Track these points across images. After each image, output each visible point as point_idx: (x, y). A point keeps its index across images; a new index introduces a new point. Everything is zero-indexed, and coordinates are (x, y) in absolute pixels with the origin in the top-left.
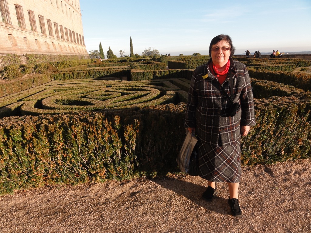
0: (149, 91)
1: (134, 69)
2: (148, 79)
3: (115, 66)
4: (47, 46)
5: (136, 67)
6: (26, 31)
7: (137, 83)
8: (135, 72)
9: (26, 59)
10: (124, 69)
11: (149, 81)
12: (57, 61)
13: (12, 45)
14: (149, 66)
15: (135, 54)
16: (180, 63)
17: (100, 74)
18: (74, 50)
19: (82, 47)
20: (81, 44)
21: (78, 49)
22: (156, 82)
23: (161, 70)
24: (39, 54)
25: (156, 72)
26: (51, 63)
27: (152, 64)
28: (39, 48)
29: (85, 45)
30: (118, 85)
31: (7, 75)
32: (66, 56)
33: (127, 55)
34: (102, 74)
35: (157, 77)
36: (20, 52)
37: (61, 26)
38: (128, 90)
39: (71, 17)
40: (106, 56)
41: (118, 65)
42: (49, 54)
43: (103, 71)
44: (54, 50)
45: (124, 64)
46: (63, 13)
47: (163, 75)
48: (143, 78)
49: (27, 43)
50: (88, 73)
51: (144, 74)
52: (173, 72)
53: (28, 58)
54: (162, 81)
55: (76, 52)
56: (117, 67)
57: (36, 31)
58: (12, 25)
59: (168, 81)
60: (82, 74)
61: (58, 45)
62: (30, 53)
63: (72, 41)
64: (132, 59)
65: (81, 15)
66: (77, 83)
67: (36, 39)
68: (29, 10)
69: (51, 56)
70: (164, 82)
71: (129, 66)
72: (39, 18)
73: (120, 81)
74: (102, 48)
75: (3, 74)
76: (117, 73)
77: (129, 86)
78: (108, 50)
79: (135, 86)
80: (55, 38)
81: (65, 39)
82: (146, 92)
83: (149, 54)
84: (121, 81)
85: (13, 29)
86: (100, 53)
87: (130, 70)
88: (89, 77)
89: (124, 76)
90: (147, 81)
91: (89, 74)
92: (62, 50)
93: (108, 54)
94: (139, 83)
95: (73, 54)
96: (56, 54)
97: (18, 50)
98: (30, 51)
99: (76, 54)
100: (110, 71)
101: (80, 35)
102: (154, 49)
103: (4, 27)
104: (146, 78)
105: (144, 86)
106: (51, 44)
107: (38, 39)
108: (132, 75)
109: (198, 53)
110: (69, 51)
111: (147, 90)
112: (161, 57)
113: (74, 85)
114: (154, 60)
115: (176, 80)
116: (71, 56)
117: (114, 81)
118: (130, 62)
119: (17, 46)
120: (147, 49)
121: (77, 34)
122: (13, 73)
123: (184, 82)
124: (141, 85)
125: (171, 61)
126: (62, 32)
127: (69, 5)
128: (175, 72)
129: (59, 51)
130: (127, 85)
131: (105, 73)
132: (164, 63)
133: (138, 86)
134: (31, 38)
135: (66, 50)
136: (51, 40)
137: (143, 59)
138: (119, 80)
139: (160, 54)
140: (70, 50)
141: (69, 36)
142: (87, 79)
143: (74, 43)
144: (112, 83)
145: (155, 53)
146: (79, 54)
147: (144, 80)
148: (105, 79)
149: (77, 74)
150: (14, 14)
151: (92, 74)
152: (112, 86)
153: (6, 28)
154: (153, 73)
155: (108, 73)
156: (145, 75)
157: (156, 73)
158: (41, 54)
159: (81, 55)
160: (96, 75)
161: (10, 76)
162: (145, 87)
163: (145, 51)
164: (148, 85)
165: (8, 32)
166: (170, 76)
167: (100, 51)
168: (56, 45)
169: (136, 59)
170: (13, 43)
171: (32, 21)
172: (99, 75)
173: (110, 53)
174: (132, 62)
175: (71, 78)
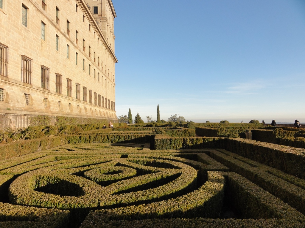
0: (179, 168)
1: (159, 135)
2: (176, 147)
3: (140, 130)
4: (79, 109)
5: (162, 132)
6: (61, 95)
7: (161, 152)
8: (160, 138)
9: (56, 121)
10: (148, 134)
11: (178, 151)
12: (85, 124)
13: (45, 107)
14: (176, 131)
15: (161, 120)
16: (210, 130)
17: (120, 138)
18: (104, 114)
19: (112, 112)
20: (112, 109)
21: (108, 113)
22: (188, 153)
23: (193, 138)
24: (69, 116)
25: (186, 139)
26: (79, 125)
27: (179, 130)
28: (71, 111)
29: (115, 110)
30: (137, 155)
31: (29, 136)
32: (96, 119)
33: (153, 121)
34: (122, 139)
35: (188, 147)
36: (51, 115)
37: (95, 93)
38: (148, 164)
39: (106, 86)
40: (134, 121)
41: (143, 129)
42: (80, 117)
43: (124, 135)
44: (85, 114)
45: (149, 128)
46: (99, 83)
47: (196, 144)
48: (170, 146)
49: (61, 106)
50: (106, 137)
51: (171, 141)
52: (208, 140)
53: (58, 120)
54: (194, 152)
55: (106, 116)
56: (141, 132)
57: (71, 97)
58: (49, 90)
59: (202, 152)
60: (99, 138)
61: (90, 109)
62: (61, 115)
63: (103, 107)
64: (158, 124)
65: (115, 85)
66: (89, 149)
67: (69, 104)
68: (68, 79)
69: (81, 118)
70: (199, 154)
71: (154, 131)
72: (76, 85)
73: (140, 149)
74: (131, 113)
75: (25, 135)
76: (139, 138)
77: (151, 158)
78: (136, 115)
79: (159, 158)
80: (88, 103)
81: (97, 104)
82: (174, 172)
83: (175, 121)
84: (142, 149)
85: (50, 93)
86: (129, 118)
87: (154, 136)
88: (107, 142)
89: (147, 142)
90: (175, 151)
91: (108, 138)
92: (92, 114)
93: (136, 119)
94: (165, 154)
95: (103, 118)
96: (87, 117)
97: (50, 112)
98: (61, 113)
99: (105, 118)
100: (132, 136)
101: (112, 102)
102: (180, 116)
103: (41, 91)
104: (173, 147)
105: (171, 160)
106: (84, 108)
107: (72, 104)
108: (155, 143)
109: (226, 121)
110: (99, 115)
111: (177, 168)
112: (188, 123)
113: (84, 152)
114: (181, 125)
115: (214, 152)
116: (101, 120)
117: (133, 148)
118: (155, 127)
119: (50, 108)
120: (173, 115)
121: (109, 100)
122: (35, 133)
123: (227, 155)
124: (168, 157)
125: (199, 127)
126: (96, 98)
127: (106, 76)
128: (211, 140)
129: (90, 114)
130: (149, 155)
131: (126, 137)
132: (192, 129)
133: (163, 159)
134: (65, 102)
135: (97, 114)
136: (84, 105)
137: (169, 125)
138: (140, 147)
139: (185, 120)
140: (101, 114)
141: (101, 101)
142: (104, 144)
143: (106, 108)
144: (130, 152)
145: (181, 120)
146: (109, 118)
147: (170, 149)
148: (125, 145)
149: (95, 137)
150: (53, 82)
151: (111, 139)
152: (129, 155)
153: (43, 92)
154: (182, 140)
155: (128, 138)
156: (173, 143)
157: (186, 141)
158: (72, 116)
159: (110, 119)
160: (114, 139)
161: (32, 137)
162: (173, 160)
163: (171, 118)
164: (176, 158)
165: (45, 96)
166: (205, 145)
167: (129, 116)
168: (88, 110)
169: (162, 124)
170: (47, 106)
171: (69, 88)
172: (119, 140)
173: (138, 118)
174: (158, 127)
175: (87, 141)
